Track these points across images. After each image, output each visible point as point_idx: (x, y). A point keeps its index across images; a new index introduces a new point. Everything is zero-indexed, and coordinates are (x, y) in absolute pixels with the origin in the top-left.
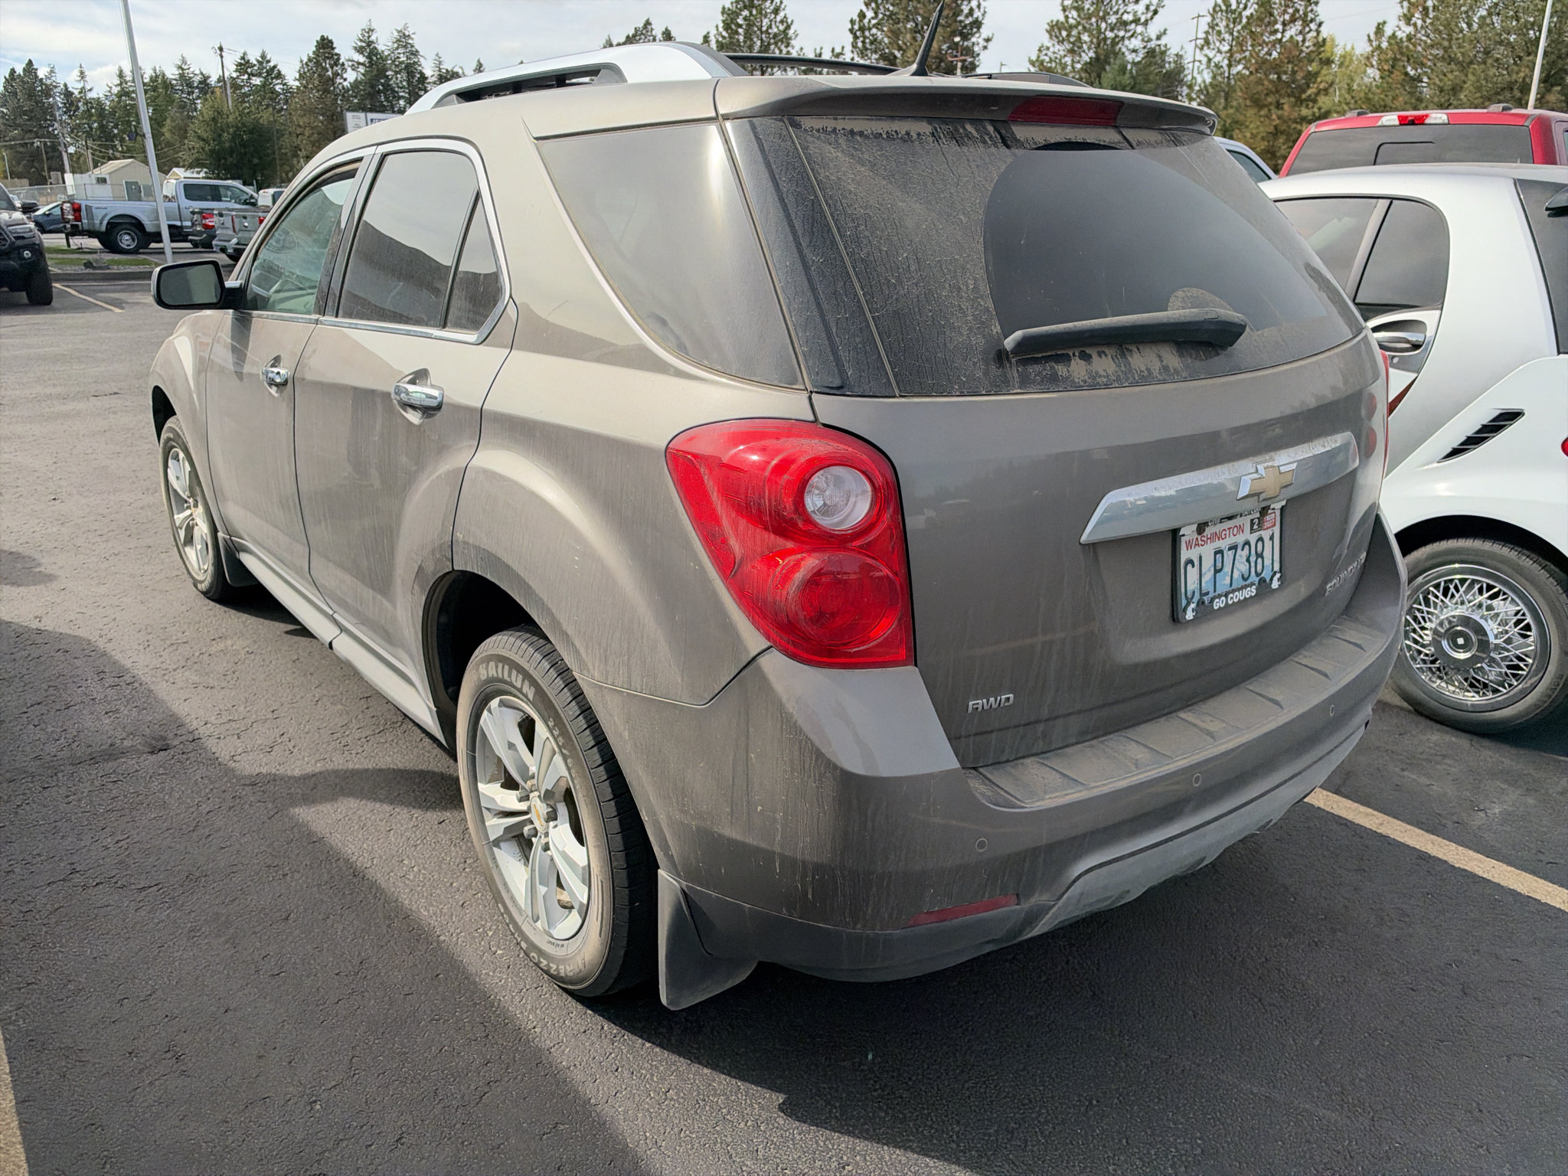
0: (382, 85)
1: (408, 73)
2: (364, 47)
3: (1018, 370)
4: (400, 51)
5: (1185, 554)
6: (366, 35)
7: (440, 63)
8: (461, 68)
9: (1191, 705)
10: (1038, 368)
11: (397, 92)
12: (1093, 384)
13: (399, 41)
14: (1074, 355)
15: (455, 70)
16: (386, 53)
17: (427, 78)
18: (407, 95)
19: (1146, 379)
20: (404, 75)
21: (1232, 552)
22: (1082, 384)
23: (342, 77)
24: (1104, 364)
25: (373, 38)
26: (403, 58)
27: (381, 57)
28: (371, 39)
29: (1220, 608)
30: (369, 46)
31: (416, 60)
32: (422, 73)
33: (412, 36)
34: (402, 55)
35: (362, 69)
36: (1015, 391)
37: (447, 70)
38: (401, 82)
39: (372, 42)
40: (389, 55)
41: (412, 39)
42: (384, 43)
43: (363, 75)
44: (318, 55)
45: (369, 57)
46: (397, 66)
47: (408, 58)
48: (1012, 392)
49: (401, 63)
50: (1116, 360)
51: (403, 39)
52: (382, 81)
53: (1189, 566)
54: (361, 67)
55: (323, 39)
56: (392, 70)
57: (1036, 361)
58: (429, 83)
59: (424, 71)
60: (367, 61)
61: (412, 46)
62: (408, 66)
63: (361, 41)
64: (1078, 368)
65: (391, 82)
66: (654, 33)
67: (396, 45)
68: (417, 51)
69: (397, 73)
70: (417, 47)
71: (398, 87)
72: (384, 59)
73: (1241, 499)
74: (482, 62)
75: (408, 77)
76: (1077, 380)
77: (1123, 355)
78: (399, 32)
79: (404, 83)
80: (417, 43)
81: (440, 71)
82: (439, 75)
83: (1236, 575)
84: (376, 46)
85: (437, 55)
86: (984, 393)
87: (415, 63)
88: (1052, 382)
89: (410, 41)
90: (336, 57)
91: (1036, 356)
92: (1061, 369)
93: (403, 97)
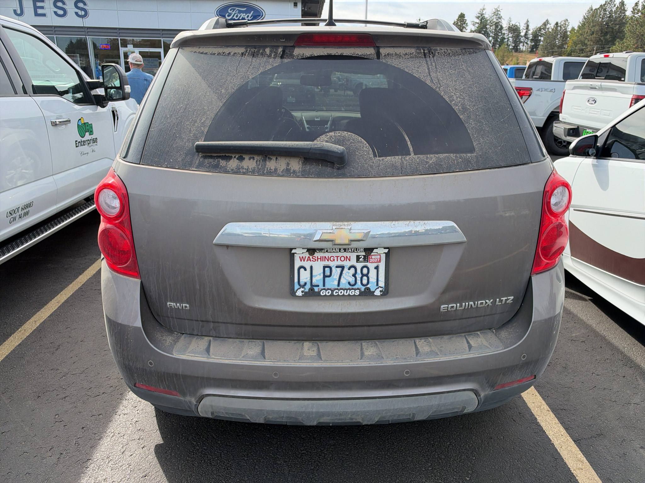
0: (484, 31)
1: (496, 26)
2: (479, 16)
3: (200, 160)
4: (494, 17)
5: (298, 263)
6: (482, 11)
7: (510, 21)
8: (519, 23)
9: (314, 340)
10: (211, 160)
11: (489, 34)
12: (237, 172)
13: (495, 13)
14: (235, 157)
15: (516, 24)
16: (488, 18)
17: (503, 28)
18: (493, 35)
19: (270, 173)
20: (494, 27)
21: (339, 270)
22: (230, 171)
23: (465, 28)
24: (249, 163)
25: (484, 12)
26: (495, 20)
27: (486, 20)
28: (483, 13)
29: (326, 295)
30: (482, 15)
31: (500, 21)
32: (501, 26)
33: (501, 11)
34: (494, 19)
35: (477, 25)
36: (192, 169)
37: (513, 24)
38: (492, 30)
39: (483, 14)
40: (489, 19)
41: (500, 12)
42: (488, 15)
43: (477, 27)
44: (458, 21)
45: (481, 20)
46: (491, 23)
47: (497, 20)
48: (191, 169)
49: (493, 22)
50: (258, 163)
51: (497, 13)
52: (484, 30)
53: (302, 270)
54: (477, 24)
55: (461, 14)
56: (489, 25)
57: (211, 157)
58: (504, 30)
59: (503, 25)
60: (480, 21)
61: (500, 15)
62: (496, 23)
63: (479, 14)
64: (233, 163)
65: (488, 30)
66: (615, 3)
67: (493, 15)
68: (501, 17)
69: (491, 26)
70: (502, 15)
71: (491, 32)
72: (487, 21)
73: (315, 241)
74: (529, 20)
75: (495, 28)
76: (228, 169)
77: (265, 160)
78: (495, 9)
79: (493, 30)
80: (502, 14)
81: (509, 25)
82: (509, 27)
83: (343, 281)
84: (485, 15)
85: (510, 18)
86: (177, 168)
87: (500, 22)
88: (215, 168)
89: (499, 13)
90: (465, 21)
91: (213, 155)
92: (223, 163)
93: (491, 36)
